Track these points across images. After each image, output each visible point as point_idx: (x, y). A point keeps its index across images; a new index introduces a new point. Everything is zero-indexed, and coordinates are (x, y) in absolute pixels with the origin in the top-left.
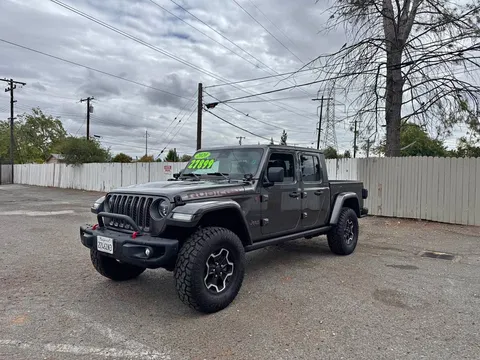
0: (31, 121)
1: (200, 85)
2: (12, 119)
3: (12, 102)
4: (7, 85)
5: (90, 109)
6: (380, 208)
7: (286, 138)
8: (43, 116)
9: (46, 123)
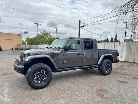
0: (43, 34)
1: (80, 21)
2: (38, 33)
3: (38, 29)
4: (37, 25)
5: (57, 30)
6: (134, 59)
7: (117, 36)
8: (46, 32)
9: (46, 34)
